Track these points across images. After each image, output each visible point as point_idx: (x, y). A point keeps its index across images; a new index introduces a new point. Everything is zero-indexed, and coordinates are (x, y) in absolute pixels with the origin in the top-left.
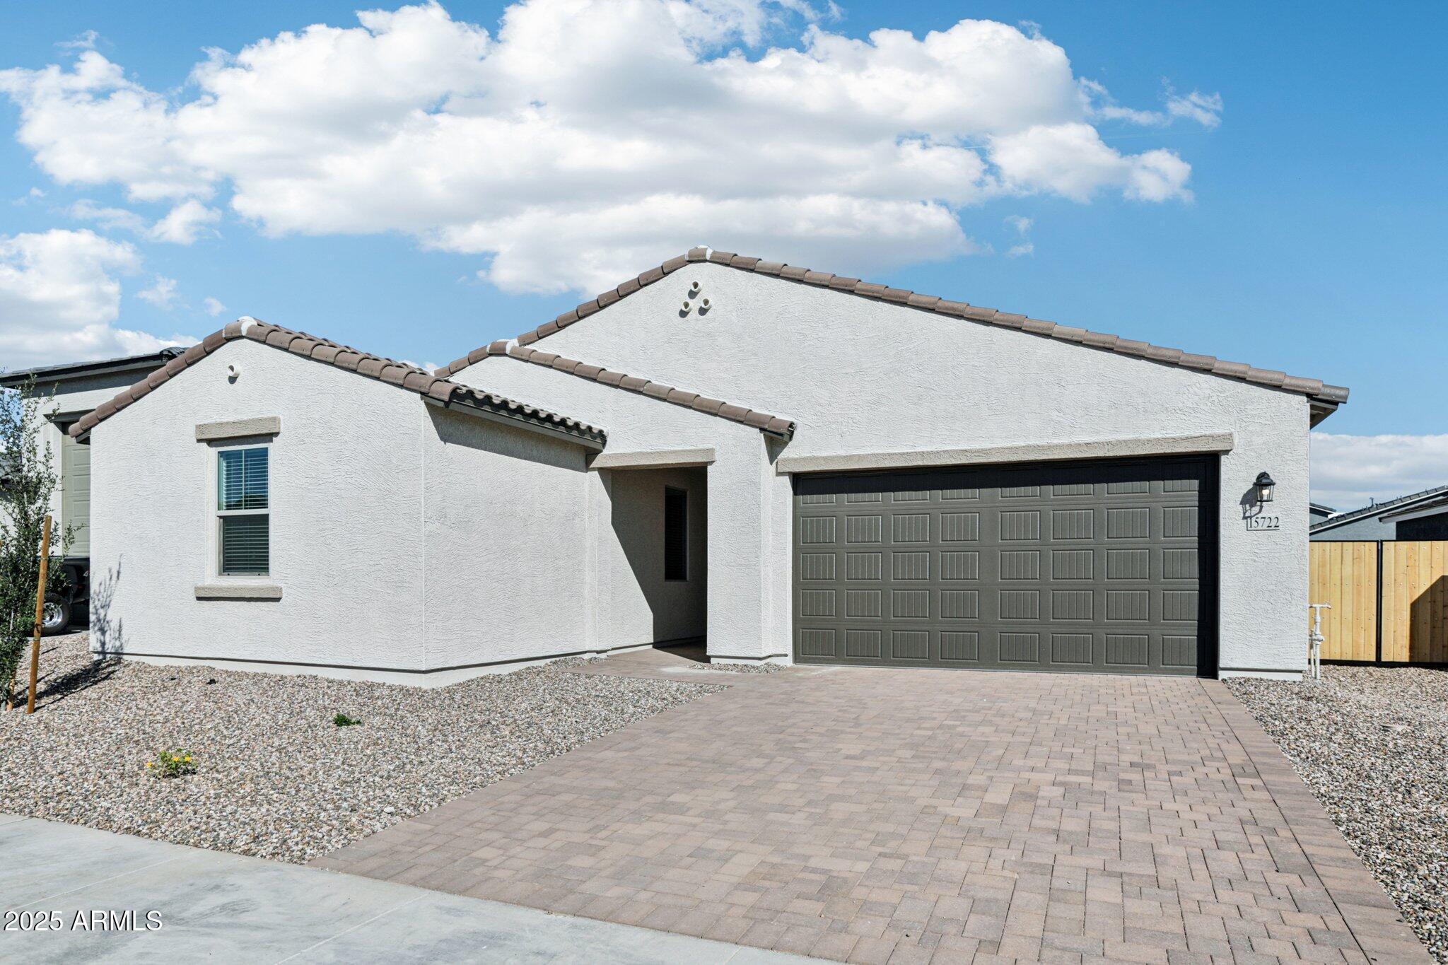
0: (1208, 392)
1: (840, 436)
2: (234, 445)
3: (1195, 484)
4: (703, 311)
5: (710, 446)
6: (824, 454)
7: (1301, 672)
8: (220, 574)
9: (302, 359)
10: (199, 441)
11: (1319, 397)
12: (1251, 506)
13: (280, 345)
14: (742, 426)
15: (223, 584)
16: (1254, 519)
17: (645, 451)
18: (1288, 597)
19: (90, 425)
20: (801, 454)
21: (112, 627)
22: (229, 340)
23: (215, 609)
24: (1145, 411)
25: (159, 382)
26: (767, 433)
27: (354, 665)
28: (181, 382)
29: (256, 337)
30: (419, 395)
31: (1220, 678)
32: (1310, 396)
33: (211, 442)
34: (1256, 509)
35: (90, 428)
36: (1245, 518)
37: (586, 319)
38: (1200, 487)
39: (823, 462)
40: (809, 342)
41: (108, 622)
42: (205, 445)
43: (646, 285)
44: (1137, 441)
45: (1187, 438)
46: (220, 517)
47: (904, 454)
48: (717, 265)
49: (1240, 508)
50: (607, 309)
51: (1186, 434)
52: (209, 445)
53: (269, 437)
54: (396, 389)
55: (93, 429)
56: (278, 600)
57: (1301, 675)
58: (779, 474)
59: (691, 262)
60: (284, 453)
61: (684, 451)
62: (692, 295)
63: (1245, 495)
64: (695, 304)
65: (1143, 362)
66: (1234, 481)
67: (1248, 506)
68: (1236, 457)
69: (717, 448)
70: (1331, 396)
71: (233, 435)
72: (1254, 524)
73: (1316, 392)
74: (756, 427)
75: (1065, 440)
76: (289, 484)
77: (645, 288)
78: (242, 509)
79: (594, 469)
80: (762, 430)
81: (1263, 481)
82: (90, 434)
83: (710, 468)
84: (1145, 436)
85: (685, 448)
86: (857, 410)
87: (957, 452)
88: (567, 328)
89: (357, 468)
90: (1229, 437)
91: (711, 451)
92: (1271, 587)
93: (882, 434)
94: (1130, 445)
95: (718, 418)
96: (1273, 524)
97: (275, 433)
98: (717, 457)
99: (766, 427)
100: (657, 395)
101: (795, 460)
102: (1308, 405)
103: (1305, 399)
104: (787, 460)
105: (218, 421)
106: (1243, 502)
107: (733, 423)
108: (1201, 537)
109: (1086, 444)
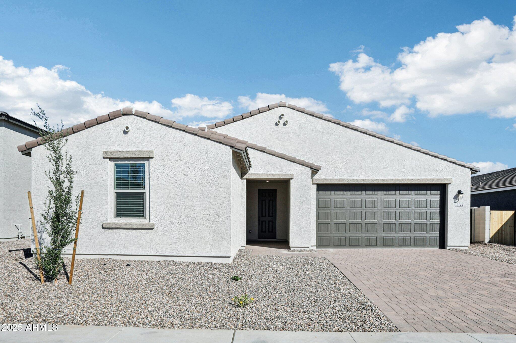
0: (445, 166)
1: (335, 172)
2: (125, 161)
3: (439, 192)
4: (284, 125)
5: (292, 173)
6: (330, 178)
7: (467, 246)
8: (115, 218)
9: (166, 127)
10: (104, 158)
11: (473, 169)
12: (456, 199)
13: (155, 120)
14: (304, 167)
15: (118, 222)
16: (457, 203)
17: (266, 173)
18: (465, 225)
19: (32, 147)
20: (321, 177)
21: (46, 242)
22: (123, 115)
23: (114, 233)
24: (428, 170)
25: (79, 130)
26: (313, 170)
27: (195, 256)
28: (93, 131)
29: (140, 115)
30: (230, 147)
31: (447, 249)
32: (471, 169)
33: (111, 159)
34: (457, 200)
35: (32, 148)
36: (454, 203)
37: (237, 122)
38: (440, 193)
39: (330, 181)
40: (324, 140)
41: (43, 239)
42: (108, 160)
43: (262, 112)
44: (427, 179)
45: (440, 179)
46: (115, 192)
47: (357, 179)
48: (290, 109)
49: (453, 200)
50: (245, 119)
51: (440, 178)
52: (109, 160)
53: (148, 159)
54: (218, 144)
55: (33, 149)
56: (152, 229)
57: (467, 247)
58: (313, 184)
59: (280, 106)
60: (156, 166)
61: (281, 174)
62: (280, 118)
63: (455, 196)
64: (282, 121)
65: (428, 156)
66: (451, 192)
67: (455, 199)
68: (452, 185)
69: (295, 174)
70: (476, 169)
71: (127, 157)
72: (457, 205)
73: (473, 168)
74: (309, 167)
75: (406, 178)
76: (159, 180)
77: (261, 113)
78: (129, 189)
79: (244, 179)
80: (311, 168)
81: (459, 192)
82: (32, 151)
83: (291, 181)
84: (429, 178)
85: (282, 173)
86: (341, 164)
87: (374, 180)
88: (228, 125)
89: (196, 175)
90: (451, 179)
91: (292, 175)
92: (461, 223)
93: (349, 172)
94: (425, 180)
95: (294, 163)
96: (462, 205)
97: (151, 157)
98: (294, 177)
99: (313, 167)
100: (271, 153)
101: (320, 179)
102: (470, 171)
103: (470, 170)
104: (316, 179)
105: (117, 150)
106: (454, 198)
107: (301, 165)
108: (440, 208)
109: (413, 179)
